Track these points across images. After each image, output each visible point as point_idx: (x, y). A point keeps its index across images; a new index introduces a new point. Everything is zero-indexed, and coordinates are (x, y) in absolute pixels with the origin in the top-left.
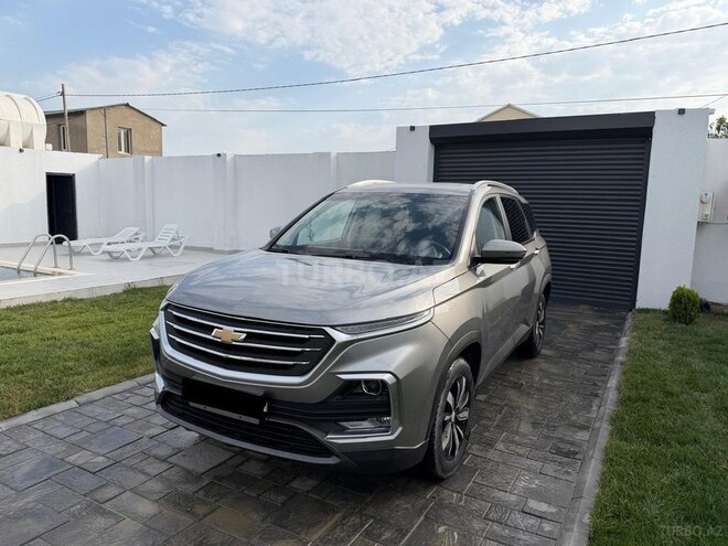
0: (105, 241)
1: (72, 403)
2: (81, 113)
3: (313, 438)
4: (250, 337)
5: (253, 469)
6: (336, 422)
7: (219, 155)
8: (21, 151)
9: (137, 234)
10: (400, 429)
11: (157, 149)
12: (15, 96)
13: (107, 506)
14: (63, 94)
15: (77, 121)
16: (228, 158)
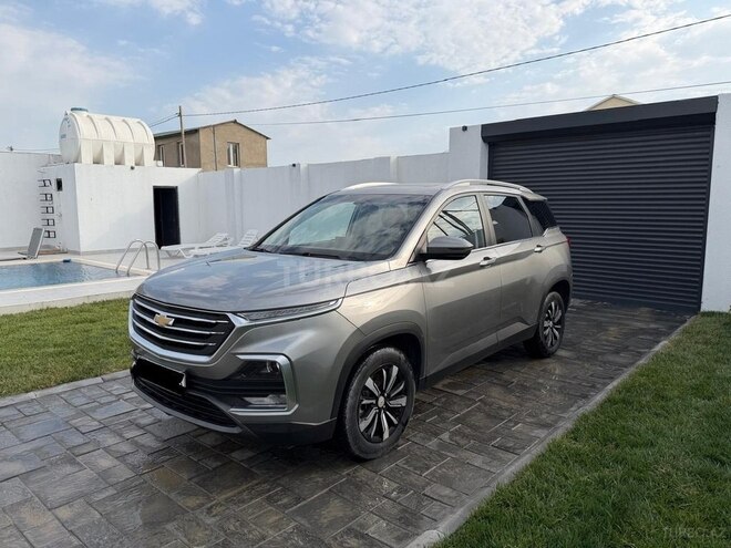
0: (197, 246)
1: (99, 380)
2: (196, 131)
3: (218, 409)
4: (178, 322)
5: (208, 441)
6: (241, 397)
7: (294, 165)
8: (132, 168)
9: (226, 239)
10: (297, 406)
11: (262, 161)
12: (113, 119)
13: (79, 459)
14: (180, 115)
15: (192, 139)
16: (302, 167)
